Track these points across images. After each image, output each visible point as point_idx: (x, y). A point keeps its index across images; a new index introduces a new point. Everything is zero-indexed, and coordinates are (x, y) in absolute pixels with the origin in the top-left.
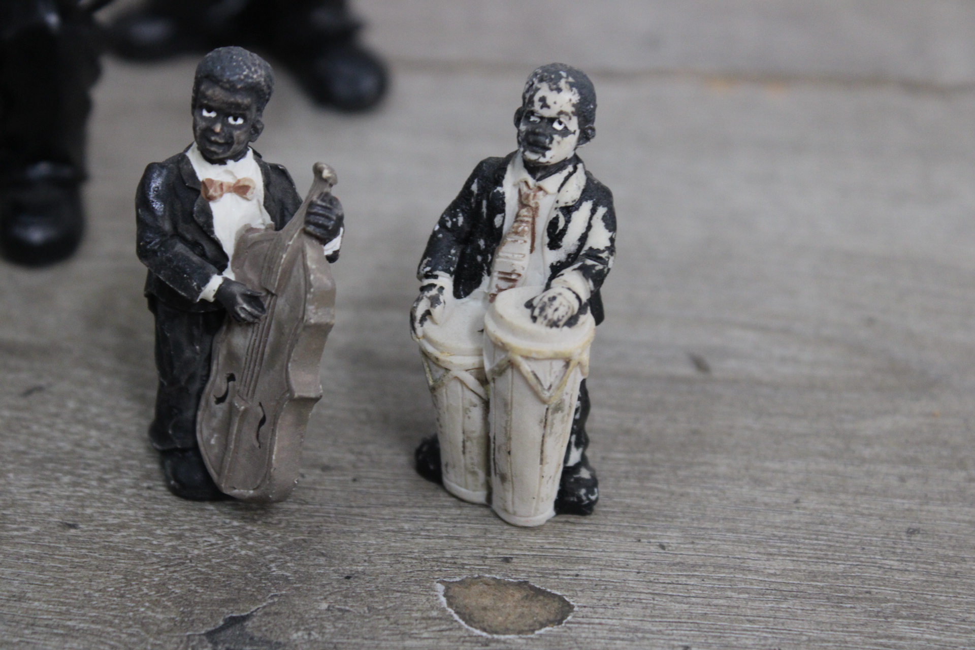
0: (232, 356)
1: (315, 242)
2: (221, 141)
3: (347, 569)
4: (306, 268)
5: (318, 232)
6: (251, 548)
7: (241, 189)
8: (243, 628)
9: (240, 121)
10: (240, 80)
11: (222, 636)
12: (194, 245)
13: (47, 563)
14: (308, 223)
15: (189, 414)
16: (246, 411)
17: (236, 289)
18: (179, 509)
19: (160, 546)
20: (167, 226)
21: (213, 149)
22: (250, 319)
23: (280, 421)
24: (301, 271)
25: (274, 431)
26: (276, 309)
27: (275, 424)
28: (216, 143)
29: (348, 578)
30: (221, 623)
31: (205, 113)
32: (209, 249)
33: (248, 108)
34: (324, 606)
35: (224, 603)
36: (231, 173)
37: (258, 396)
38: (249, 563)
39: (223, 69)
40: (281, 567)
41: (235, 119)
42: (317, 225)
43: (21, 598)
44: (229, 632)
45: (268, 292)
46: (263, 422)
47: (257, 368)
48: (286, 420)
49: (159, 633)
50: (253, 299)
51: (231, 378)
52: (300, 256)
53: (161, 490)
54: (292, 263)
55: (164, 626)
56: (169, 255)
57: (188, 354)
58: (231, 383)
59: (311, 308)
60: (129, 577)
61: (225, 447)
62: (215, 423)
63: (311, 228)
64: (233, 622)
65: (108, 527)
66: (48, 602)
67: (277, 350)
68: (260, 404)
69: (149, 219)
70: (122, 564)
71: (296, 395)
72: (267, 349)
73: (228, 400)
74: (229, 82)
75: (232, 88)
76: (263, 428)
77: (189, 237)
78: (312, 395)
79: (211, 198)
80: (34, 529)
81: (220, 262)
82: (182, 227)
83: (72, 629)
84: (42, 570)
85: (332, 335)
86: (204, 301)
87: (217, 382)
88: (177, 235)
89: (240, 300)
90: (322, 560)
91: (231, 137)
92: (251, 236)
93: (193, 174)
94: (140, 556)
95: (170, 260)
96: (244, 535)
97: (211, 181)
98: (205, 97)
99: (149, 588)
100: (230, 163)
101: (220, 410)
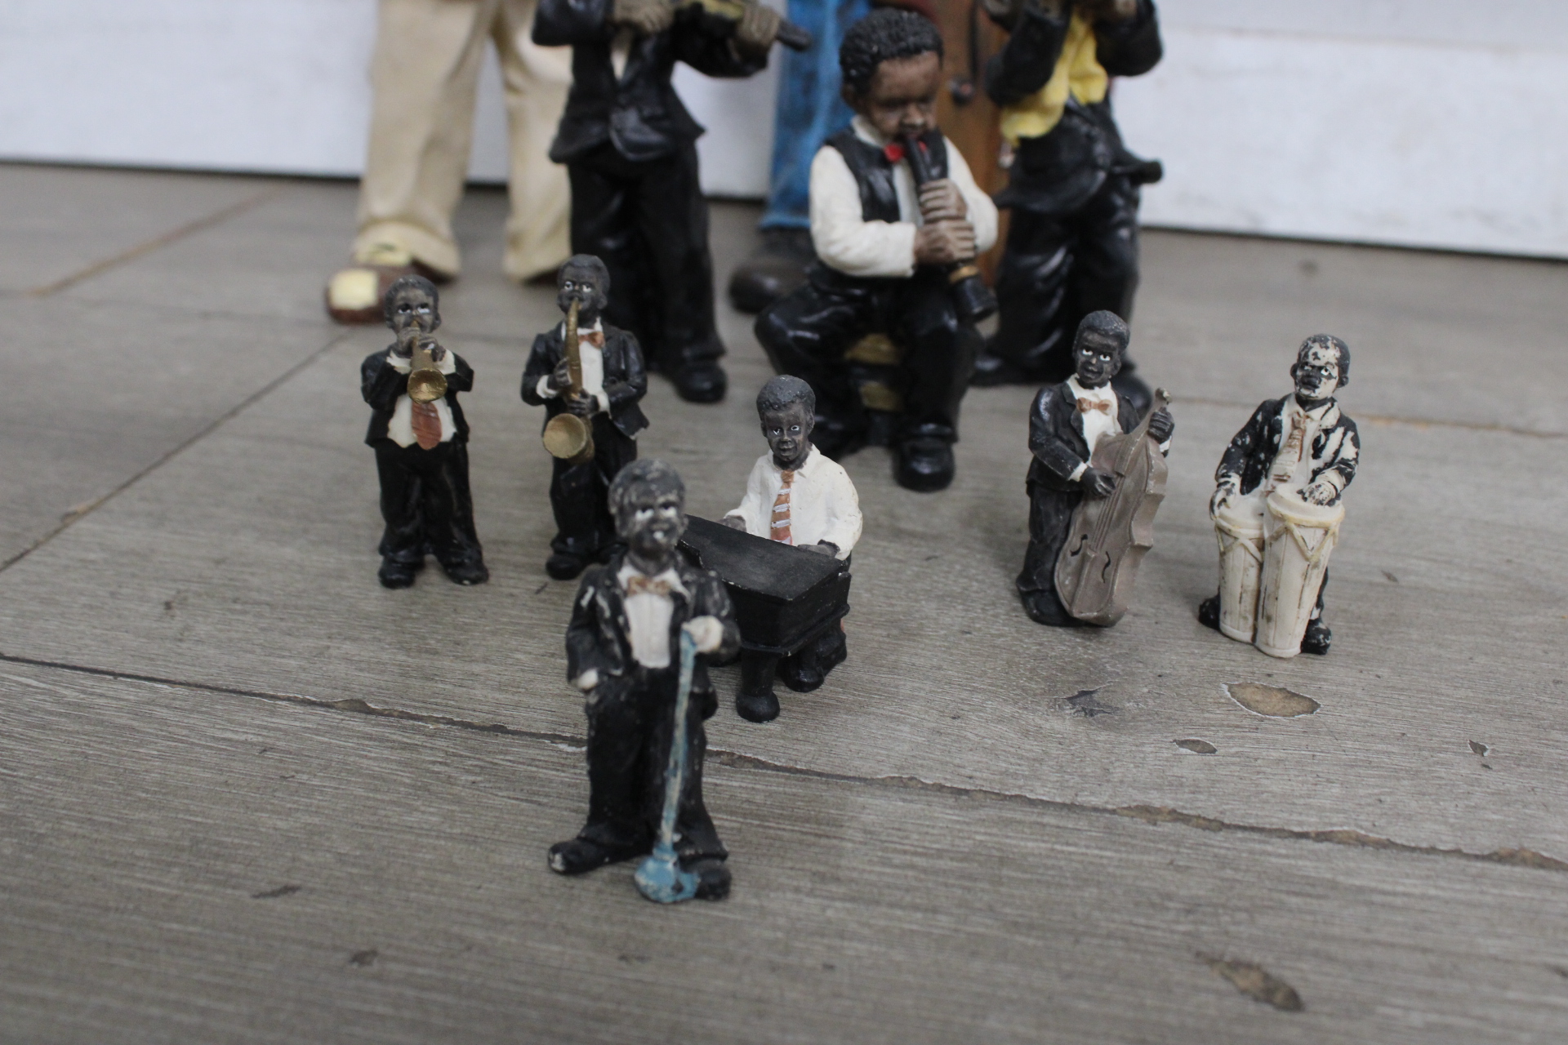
0: (1086, 523)
1: (1154, 441)
2: (1095, 370)
3: (1159, 672)
4: (1148, 457)
5: (1158, 433)
6: (1091, 654)
7: (1103, 407)
8: (1091, 697)
9: (1108, 359)
10: (1112, 330)
11: (1078, 700)
12: (1068, 443)
13: (954, 651)
14: (1151, 426)
15: (1049, 566)
16: (1095, 557)
17: (1096, 473)
18: (1039, 629)
19: (1028, 648)
20: (1051, 429)
21: (1089, 375)
22: (1104, 493)
23: (1121, 563)
24: (1145, 458)
25: (1116, 571)
26: (1124, 487)
27: (1117, 565)
28: (1092, 372)
29: (1160, 676)
30: (1076, 693)
31: (1085, 352)
32: (1078, 446)
33: (1114, 349)
34: (1146, 690)
35: (1077, 683)
36: (1097, 396)
37: (1105, 547)
38: (1091, 662)
39: (1101, 322)
40: (1114, 666)
41: (1105, 357)
42: (1158, 428)
43: (940, 668)
44: (1083, 699)
45: (1120, 475)
46: (1108, 565)
47: (1106, 529)
48: (1125, 562)
49: (1035, 695)
50: (1107, 479)
51: (1084, 537)
52: (1144, 450)
53: (1025, 618)
54: (1138, 454)
55: (1038, 692)
56: (1052, 447)
57: (1054, 521)
58: (1084, 541)
59: (1151, 483)
60: (1009, 663)
61: (1077, 585)
62: (1069, 569)
63: (1153, 430)
64: (1083, 693)
65: (992, 635)
66: (958, 672)
67: (1123, 514)
68: (1107, 553)
69: (1039, 423)
70: (1005, 656)
71: (1136, 543)
72: (1115, 514)
73: (1081, 552)
74: (1104, 330)
75: (1106, 334)
76: (1107, 569)
77: (1065, 437)
78: (1147, 544)
79: (1083, 410)
80: (943, 632)
81: (1085, 455)
82: (1061, 430)
83: (977, 688)
84: (951, 655)
85: (1163, 504)
86: (1073, 481)
87: (1074, 540)
88: (1057, 436)
89: (1098, 479)
90: (1141, 665)
91: (1102, 368)
92: (1106, 439)
93: (1071, 395)
94: (1016, 652)
95: (1052, 450)
96: (1085, 647)
97: (1085, 400)
98: (1087, 340)
99: (1025, 670)
100: (1097, 389)
101: (1074, 560)
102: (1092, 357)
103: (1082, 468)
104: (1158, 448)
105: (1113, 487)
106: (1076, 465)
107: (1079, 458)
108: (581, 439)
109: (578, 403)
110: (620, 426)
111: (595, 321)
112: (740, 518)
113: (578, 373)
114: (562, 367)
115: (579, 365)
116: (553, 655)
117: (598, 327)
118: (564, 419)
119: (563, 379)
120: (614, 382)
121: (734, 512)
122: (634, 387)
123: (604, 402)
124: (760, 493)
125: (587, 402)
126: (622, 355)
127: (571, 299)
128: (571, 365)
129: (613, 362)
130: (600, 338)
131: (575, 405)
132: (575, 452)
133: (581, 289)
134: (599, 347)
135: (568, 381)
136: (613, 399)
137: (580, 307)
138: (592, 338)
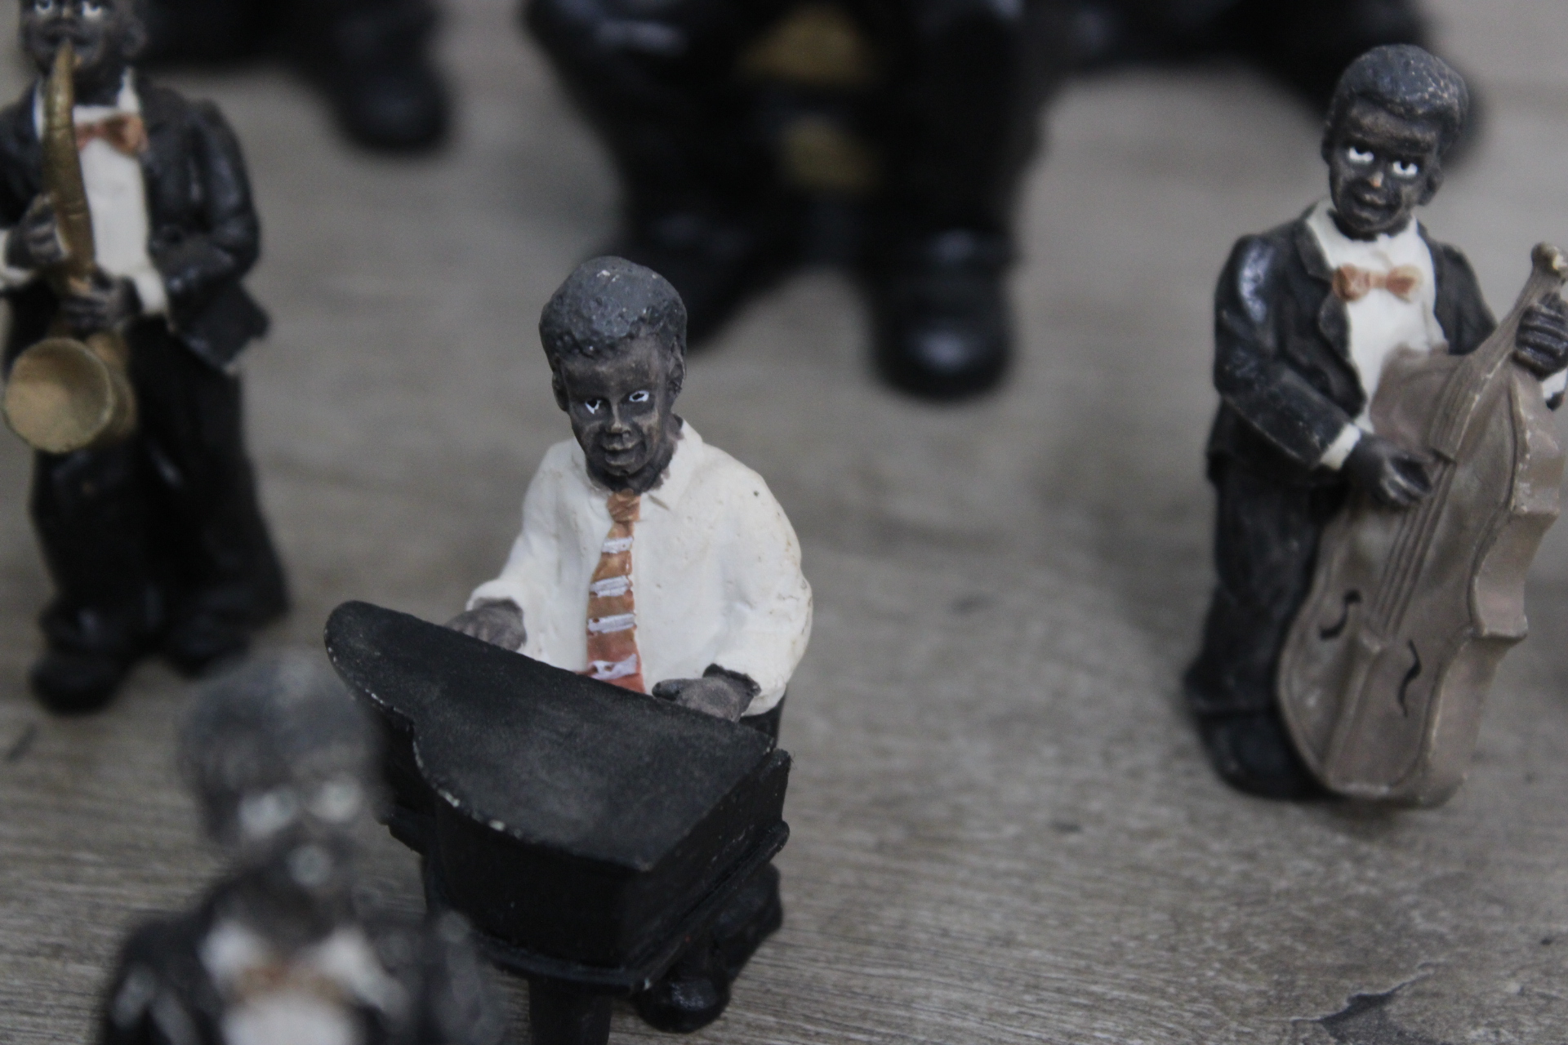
0: (1357, 562)
1: (1528, 376)
2: (1380, 201)
3: (1542, 927)
4: (1514, 419)
5: (1540, 360)
6: (1374, 883)
7: (1398, 285)
8: (1383, 1016)
9: (1412, 170)
10: (1423, 102)
11: (1352, 1025)
12: (1311, 374)
13: (1042, 887)
14: (1522, 343)
15: (1262, 655)
16: (1382, 655)
17: (1384, 451)
18: (1244, 812)
19: (1221, 871)
20: (1269, 341)
21: (1365, 214)
22: (1403, 501)
23: (1449, 674)
24: (1506, 423)
25: (1434, 692)
26: (1454, 487)
27: (1437, 678)
28: (1373, 206)
29: (1546, 942)
30: (1345, 1004)
31: (1353, 155)
32: (1336, 382)
33: (1428, 148)
34: (1513, 987)
35: (1344, 971)
36: (1382, 256)
37: (1406, 629)
38: (1374, 907)
39: (1394, 81)
40: (1430, 915)
41: (1404, 166)
42: (1538, 348)
43: (1008, 942)
44: (1361, 1020)
45: (1440, 457)
46: (1414, 672)
47: (1407, 585)
48: (1458, 673)
49: (1245, 1013)
50: (1410, 468)
51: (1352, 597)
52: (1504, 399)
53: (1206, 778)
54: (1489, 408)
55: (1252, 1003)
56: (1274, 389)
57: (1276, 554)
58: (1352, 608)
59: (1523, 487)
60: (1179, 919)
61: (1335, 712)
62: (1316, 671)
63: (1527, 353)
64: (1363, 1004)
65: (1132, 834)
66: (1054, 951)
67: (1449, 554)
68: (1411, 645)
69: (1238, 327)
70: (1164, 896)
71: (1486, 631)
72: (1431, 553)
73: (1346, 632)
74: (1403, 103)
75: (1407, 115)
76: (1415, 685)
77: (1304, 359)
78: (1511, 632)
79: (1347, 296)
80: (1011, 830)
81: (1352, 402)
82: (1294, 344)
83: (1100, 998)
84: (1036, 898)
85: (1549, 536)
87: (1325, 602)
88: (1284, 355)
89: (1389, 468)
90: (1496, 911)
91: (1397, 196)
92: (1407, 362)
93: (1318, 258)
94: (1191, 885)
95: (1274, 397)
96: (1359, 860)
97: (1352, 271)
98: (1358, 127)
99: (1217, 937)
100: (1383, 241)
101: (1328, 651)
102: (1371, 168)
103: (1348, 439)
104: (1538, 392)
105: (1424, 483)
106: (1333, 432)
107: (1339, 413)
108: (101, 403)
109: (88, 302)
110: (199, 345)
111: (117, 87)
112: (509, 606)
113: (82, 229)
114: (43, 217)
115: (85, 210)
116: (57, 951)
117: (128, 102)
118: (51, 354)
119: (47, 248)
120: (175, 239)
121: (492, 590)
122: (228, 249)
123: (153, 292)
124: (557, 537)
125: (110, 299)
126: (194, 173)
127: (54, 40)
128: (65, 213)
129: (170, 188)
130: (134, 131)
131: (79, 309)
132: (86, 436)
133: (79, 12)
134: (133, 153)
135: (57, 252)
136: (177, 283)
137: (79, 60)
138: (113, 132)
